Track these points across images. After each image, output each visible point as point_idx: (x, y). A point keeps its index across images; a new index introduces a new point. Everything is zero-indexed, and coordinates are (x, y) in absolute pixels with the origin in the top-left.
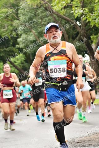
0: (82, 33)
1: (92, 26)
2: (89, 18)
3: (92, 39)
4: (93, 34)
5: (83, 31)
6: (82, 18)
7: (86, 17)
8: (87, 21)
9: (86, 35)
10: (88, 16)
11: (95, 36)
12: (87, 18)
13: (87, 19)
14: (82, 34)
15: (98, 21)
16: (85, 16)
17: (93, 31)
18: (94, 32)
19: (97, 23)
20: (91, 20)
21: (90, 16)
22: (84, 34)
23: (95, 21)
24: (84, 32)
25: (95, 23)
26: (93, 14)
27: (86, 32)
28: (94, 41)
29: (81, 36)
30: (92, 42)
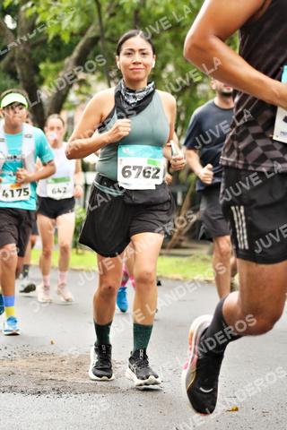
0: (17, 52)
1: (51, 37)
2: (44, 11)
3: (42, 73)
4: (48, 60)
5: (22, 48)
6: (23, 8)
7: (35, 8)
8: (38, 21)
9: (27, 59)
10: (43, 7)
11: (52, 66)
12: (40, 10)
13: (37, 14)
14: (16, 56)
15: (69, 25)
16: (33, 5)
17: (48, 51)
18: (50, 54)
19: (66, 30)
20: (48, 19)
21: (49, 6)
22: (25, 56)
23: (60, 24)
24: (24, 50)
25: (60, 31)
26: (58, 3)
27: (28, 50)
28: (49, 78)
29: (12, 60)
30: (42, 81)
